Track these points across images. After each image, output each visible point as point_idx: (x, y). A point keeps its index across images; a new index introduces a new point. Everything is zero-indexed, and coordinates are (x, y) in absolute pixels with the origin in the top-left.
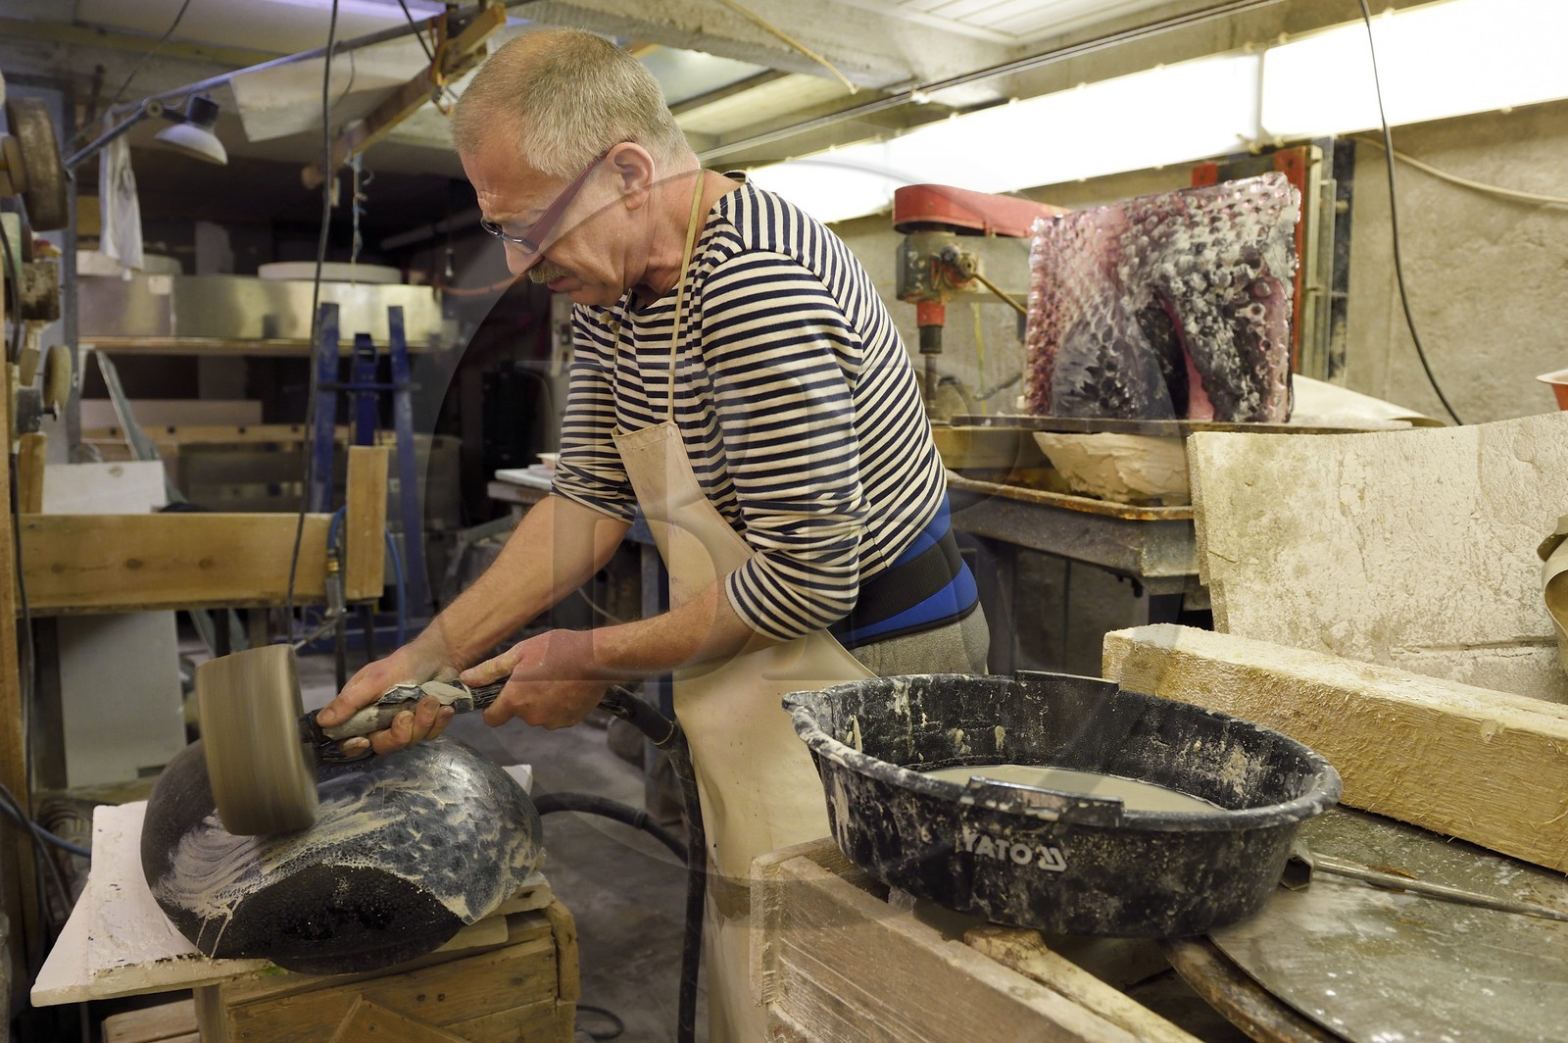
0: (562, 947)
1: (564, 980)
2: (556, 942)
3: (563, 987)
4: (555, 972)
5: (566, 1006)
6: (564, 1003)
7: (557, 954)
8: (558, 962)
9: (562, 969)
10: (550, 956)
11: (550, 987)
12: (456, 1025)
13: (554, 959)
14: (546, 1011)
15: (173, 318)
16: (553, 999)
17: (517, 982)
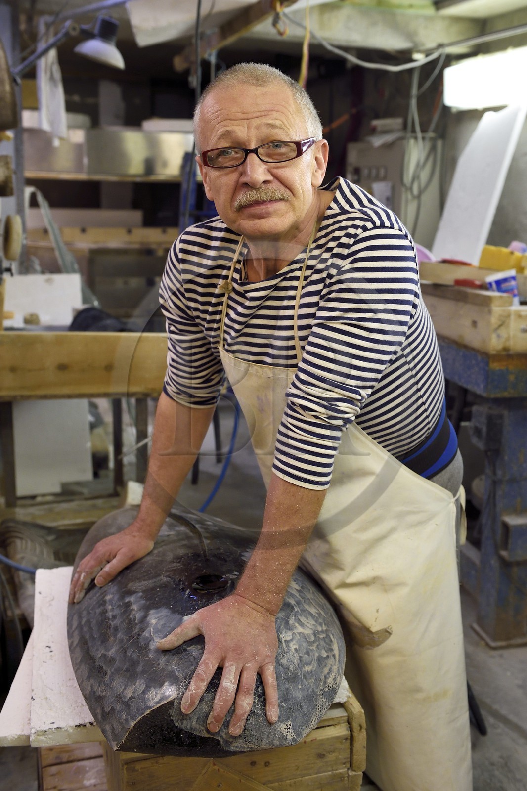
0: (355, 734)
1: (355, 757)
2: (351, 729)
3: (354, 762)
4: (349, 751)
5: (355, 775)
6: (354, 773)
7: (351, 738)
8: (351, 744)
9: (355, 749)
10: (346, 739)
11: (344, 761)
12: (277, 783)
13: (349, 741)
14: (341, 777)
15: (85, 161)
16: (346, 770)
17: (321, 756)
